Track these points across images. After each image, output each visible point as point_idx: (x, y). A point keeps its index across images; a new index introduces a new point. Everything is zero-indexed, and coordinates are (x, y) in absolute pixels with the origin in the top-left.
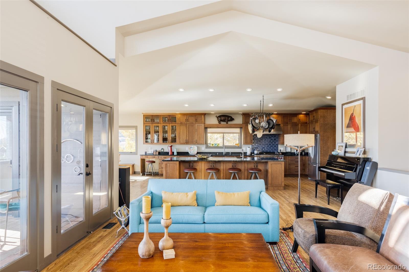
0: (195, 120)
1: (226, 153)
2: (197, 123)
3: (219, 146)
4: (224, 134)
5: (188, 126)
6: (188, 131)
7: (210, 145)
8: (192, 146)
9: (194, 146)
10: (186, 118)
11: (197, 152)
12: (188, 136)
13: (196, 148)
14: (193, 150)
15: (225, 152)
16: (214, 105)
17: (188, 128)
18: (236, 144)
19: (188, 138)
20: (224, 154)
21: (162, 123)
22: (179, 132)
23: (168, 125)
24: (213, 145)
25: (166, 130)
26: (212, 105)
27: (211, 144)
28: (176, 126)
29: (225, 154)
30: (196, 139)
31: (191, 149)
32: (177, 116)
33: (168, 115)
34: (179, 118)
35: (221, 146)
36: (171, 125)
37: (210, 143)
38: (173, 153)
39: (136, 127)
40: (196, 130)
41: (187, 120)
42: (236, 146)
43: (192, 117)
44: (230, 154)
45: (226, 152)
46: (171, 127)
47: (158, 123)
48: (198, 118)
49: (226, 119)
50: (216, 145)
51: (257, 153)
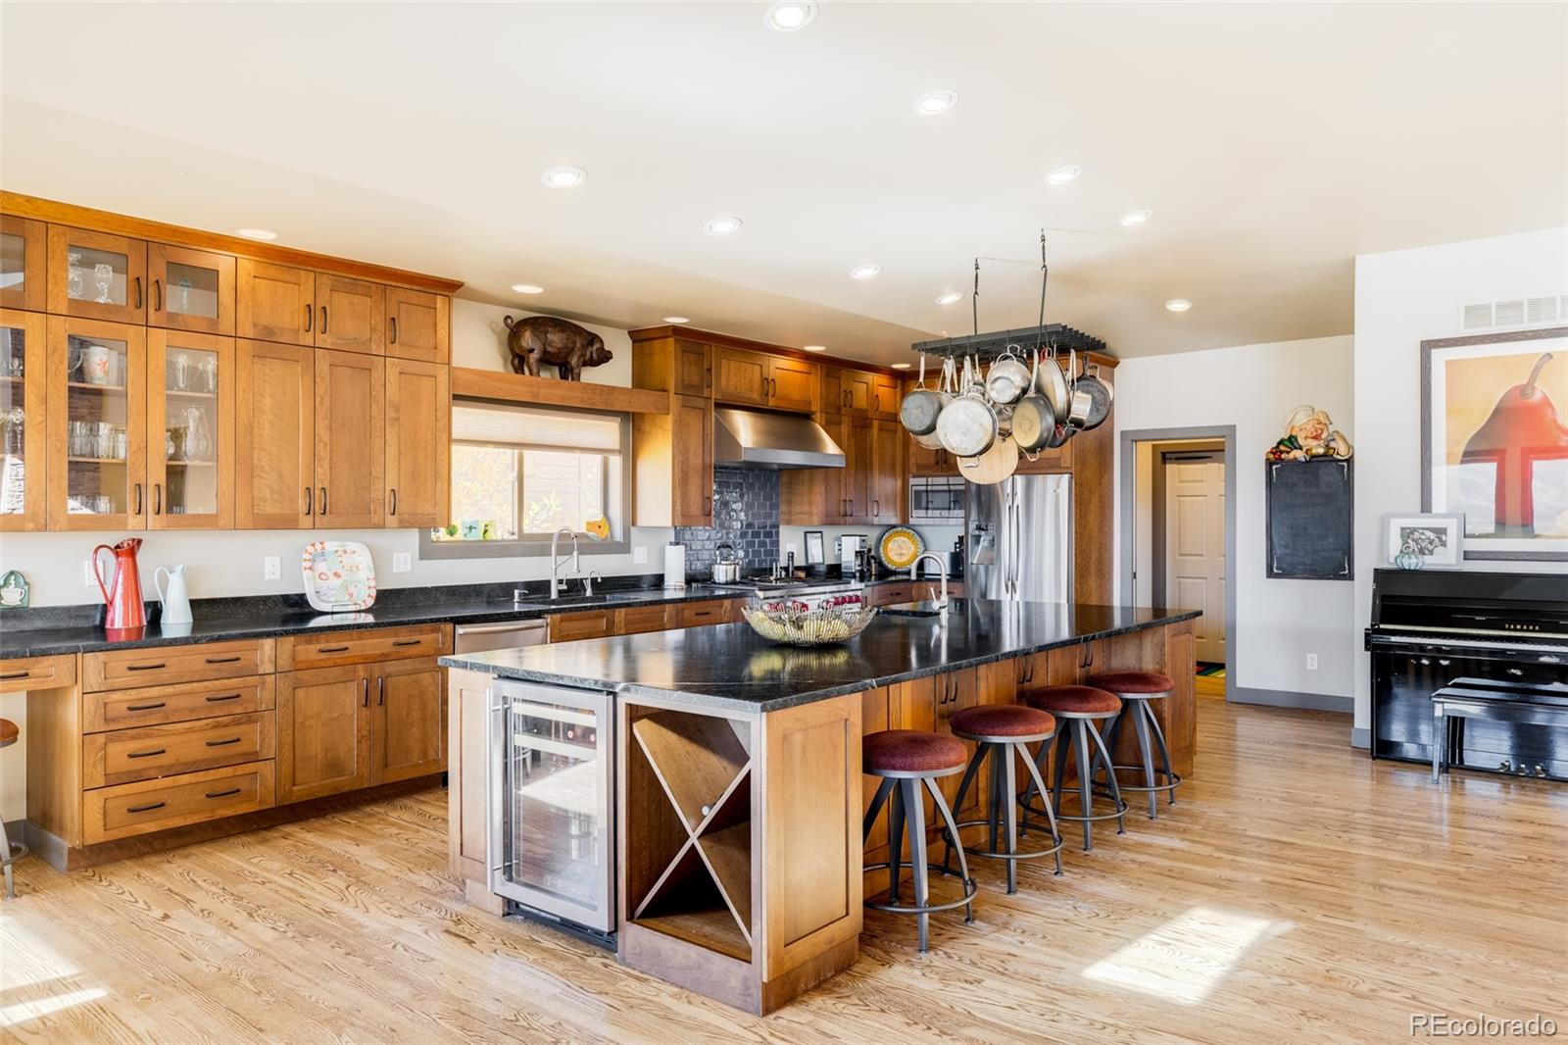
0: (381, 327)
1: (562, 586)
2: (396, 349)
3: (491, 536)
4: (528, 453)
5: (323, 368)
6: (322, 411)
8: (330, 546)
9: (351, 546)
10: (310, 301)
11: (374, 593)
13: (365, 558)
14: (337, 575)
15: (560, 582)
17: (322, 389)
19: (323, 472)
20: (554, 595)
21: (59, 301)
23: (132, 334)
24: (452, 529)
29: (560, 592)
31: (321, 566)
32: (226, 266)
33: (133, 239)
35: (507, 536)
36: (156, 338)
38: (155, 611)
40: (391, 414)
41: (317, 316)
42: (590, 534)
43: (358, 299)
44: (589, 593)
45: (564, 581)
48: (401, 308)
49: (571, 351)
50: (471, 528)
51: (730, 578)
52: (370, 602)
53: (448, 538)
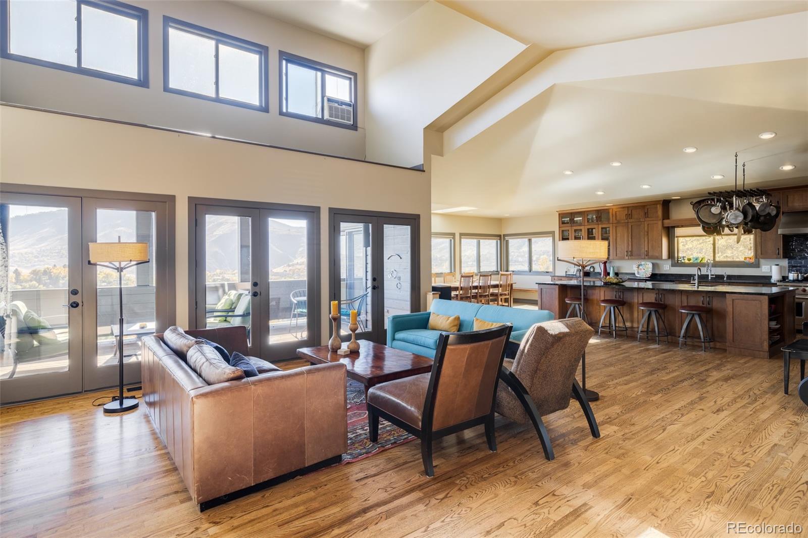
0: (643, 215)
1: (714, 277)
2: (647, 219)
3: (703, 261)
4: (717, 237)
5: (630, 226)
6: (630, 235)
7: (683, 261)
8: (643, 263)
9: (648, 263)
10: (627, 213)
11: (651, 274)
12: (630, 244)
13: (650, 265)
14: (644, 269)
15: (713, 275)
16: (649, 186)
17: (630, 230)
18: (745, 258)
19: (630, 247)
20: (710, 279)
21: (586, 223)
22: (615, 238)
23: (596, 226)
24: (689, 260)
25: (594, 235)
26: (646, 187)
27: (686, 259)
28: (609, 227)
29: (711, 278)
30: (646, 249)
31: (641, 267)
32: (611, 211)
33: (596, 210)
34: (614, 213)
35: (709, 261)
36: (600, 226)
37: (683, 257)
39: (553, 233)
40: (646, 233)
41: (629, 216)
42: (745, 261)
43: (638, 210)
44: (725, 279)
45: (716, 275)
46: (600, 229)
47: (580, 225)
48: (649, 210)
50: (696, 259)
52: (649, 276)
53: (688, 262)
